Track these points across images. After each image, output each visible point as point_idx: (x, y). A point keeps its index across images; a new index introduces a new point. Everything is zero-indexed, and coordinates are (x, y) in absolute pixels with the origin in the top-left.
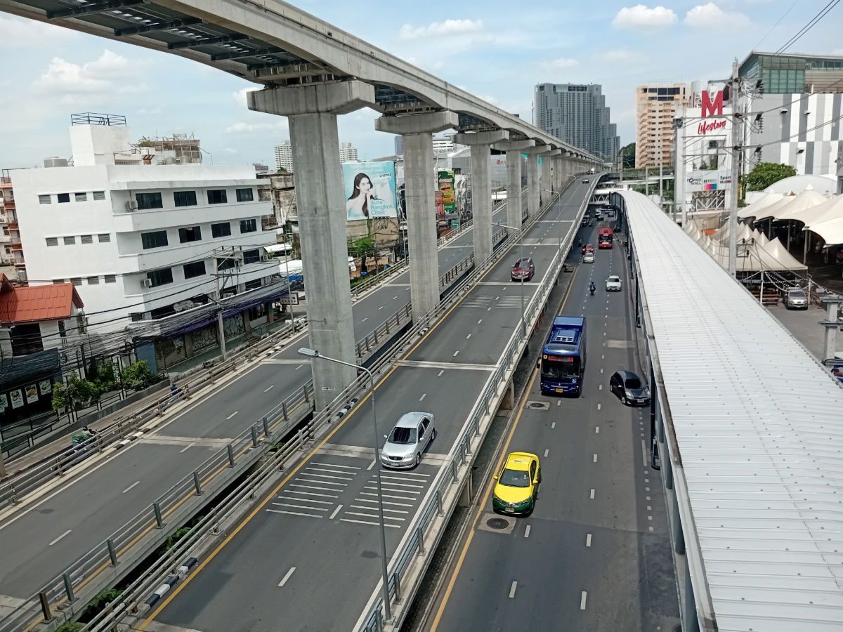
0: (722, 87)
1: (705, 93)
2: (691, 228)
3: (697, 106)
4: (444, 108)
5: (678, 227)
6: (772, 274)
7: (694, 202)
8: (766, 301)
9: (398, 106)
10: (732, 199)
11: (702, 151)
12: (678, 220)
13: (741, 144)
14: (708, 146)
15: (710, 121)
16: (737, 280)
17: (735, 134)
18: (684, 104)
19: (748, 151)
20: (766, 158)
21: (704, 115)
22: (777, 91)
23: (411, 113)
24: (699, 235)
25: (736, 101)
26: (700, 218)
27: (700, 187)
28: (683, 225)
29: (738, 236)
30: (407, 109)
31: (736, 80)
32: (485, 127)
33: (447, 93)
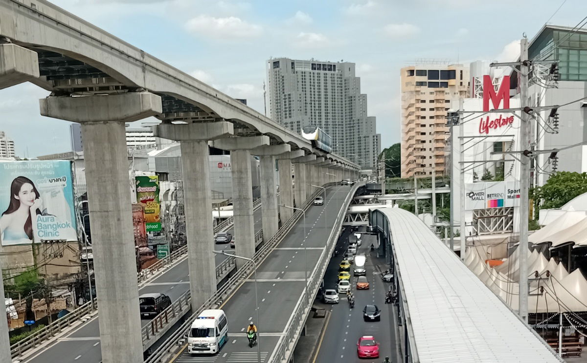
0: (508, 71)
1: (487, 79)
2: (473, 257)
3: (478, 95)
4: (140, 87)
5: (455, 256)
6: (572, 316)
7: (475, 223)
8: (567, 350)
9: (73, 81)
10: (522, 218)
11: (485, 156)
12: (456, 248)
13: (533, 148)
14: (491, 149)
15: (494, 116)
16: (529, 326)
17: (524, 134)
18: (461, 92)
19: (542, 157)
20: (564, 166)
21: (486, 109)
22: (576, 78)
23: (93, 92)
24: (482, 268)
25: (525, 90)
26: (483, 245)
27: (483, 204)
28: (463, 253)
29: (530, 268)
30: (88, 86)
31: (525, 64)
32: (199, 116)
33: (144, 66)
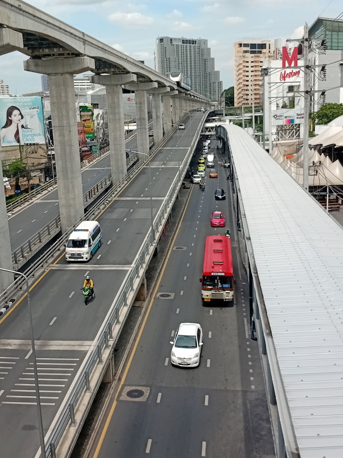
0: (297, 44)
1: (285, 49)
2: (276, 153)
3: (279, 58)
4: (82, 54)
5: (266, 153)
6: (334, 188)
7: (277, 133)
8: (331, 208)
9: (43, 50)
10: (305, 130)
11: (283, 94)
12: (266, 148)
13: (311, 89)
14: (287, 90)
15: (288, 71)
16: (309, 193)
17: (306, 81)
18: (269, 56)
19: (316, 95)
20: (329, 100)
21: (284, 66)
22: (336, 48)
23: (55, 57)
24: (281, 159)
25: (307, 55)
26: (282, 146)
27: (282, 122)
28: (270, 151)
29: (309, 160)
30: (52, 53)
31: (306, 40)
32: (117, 71)
33: (85, 42)
